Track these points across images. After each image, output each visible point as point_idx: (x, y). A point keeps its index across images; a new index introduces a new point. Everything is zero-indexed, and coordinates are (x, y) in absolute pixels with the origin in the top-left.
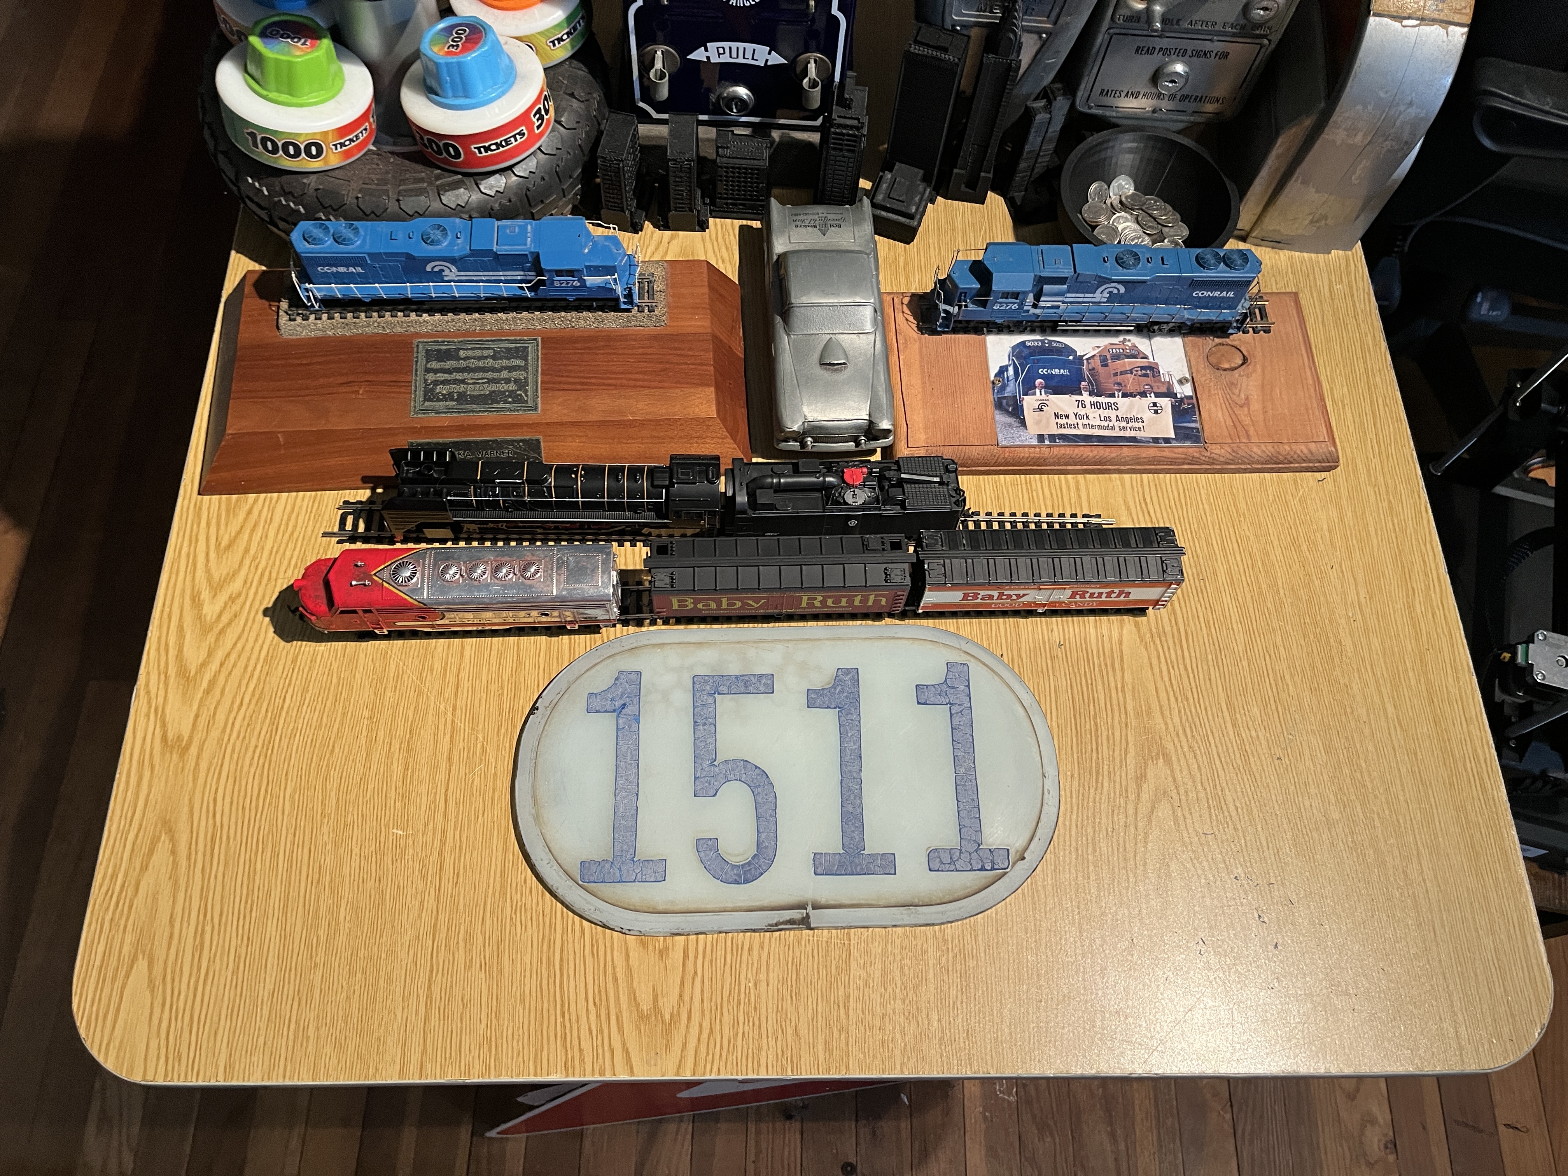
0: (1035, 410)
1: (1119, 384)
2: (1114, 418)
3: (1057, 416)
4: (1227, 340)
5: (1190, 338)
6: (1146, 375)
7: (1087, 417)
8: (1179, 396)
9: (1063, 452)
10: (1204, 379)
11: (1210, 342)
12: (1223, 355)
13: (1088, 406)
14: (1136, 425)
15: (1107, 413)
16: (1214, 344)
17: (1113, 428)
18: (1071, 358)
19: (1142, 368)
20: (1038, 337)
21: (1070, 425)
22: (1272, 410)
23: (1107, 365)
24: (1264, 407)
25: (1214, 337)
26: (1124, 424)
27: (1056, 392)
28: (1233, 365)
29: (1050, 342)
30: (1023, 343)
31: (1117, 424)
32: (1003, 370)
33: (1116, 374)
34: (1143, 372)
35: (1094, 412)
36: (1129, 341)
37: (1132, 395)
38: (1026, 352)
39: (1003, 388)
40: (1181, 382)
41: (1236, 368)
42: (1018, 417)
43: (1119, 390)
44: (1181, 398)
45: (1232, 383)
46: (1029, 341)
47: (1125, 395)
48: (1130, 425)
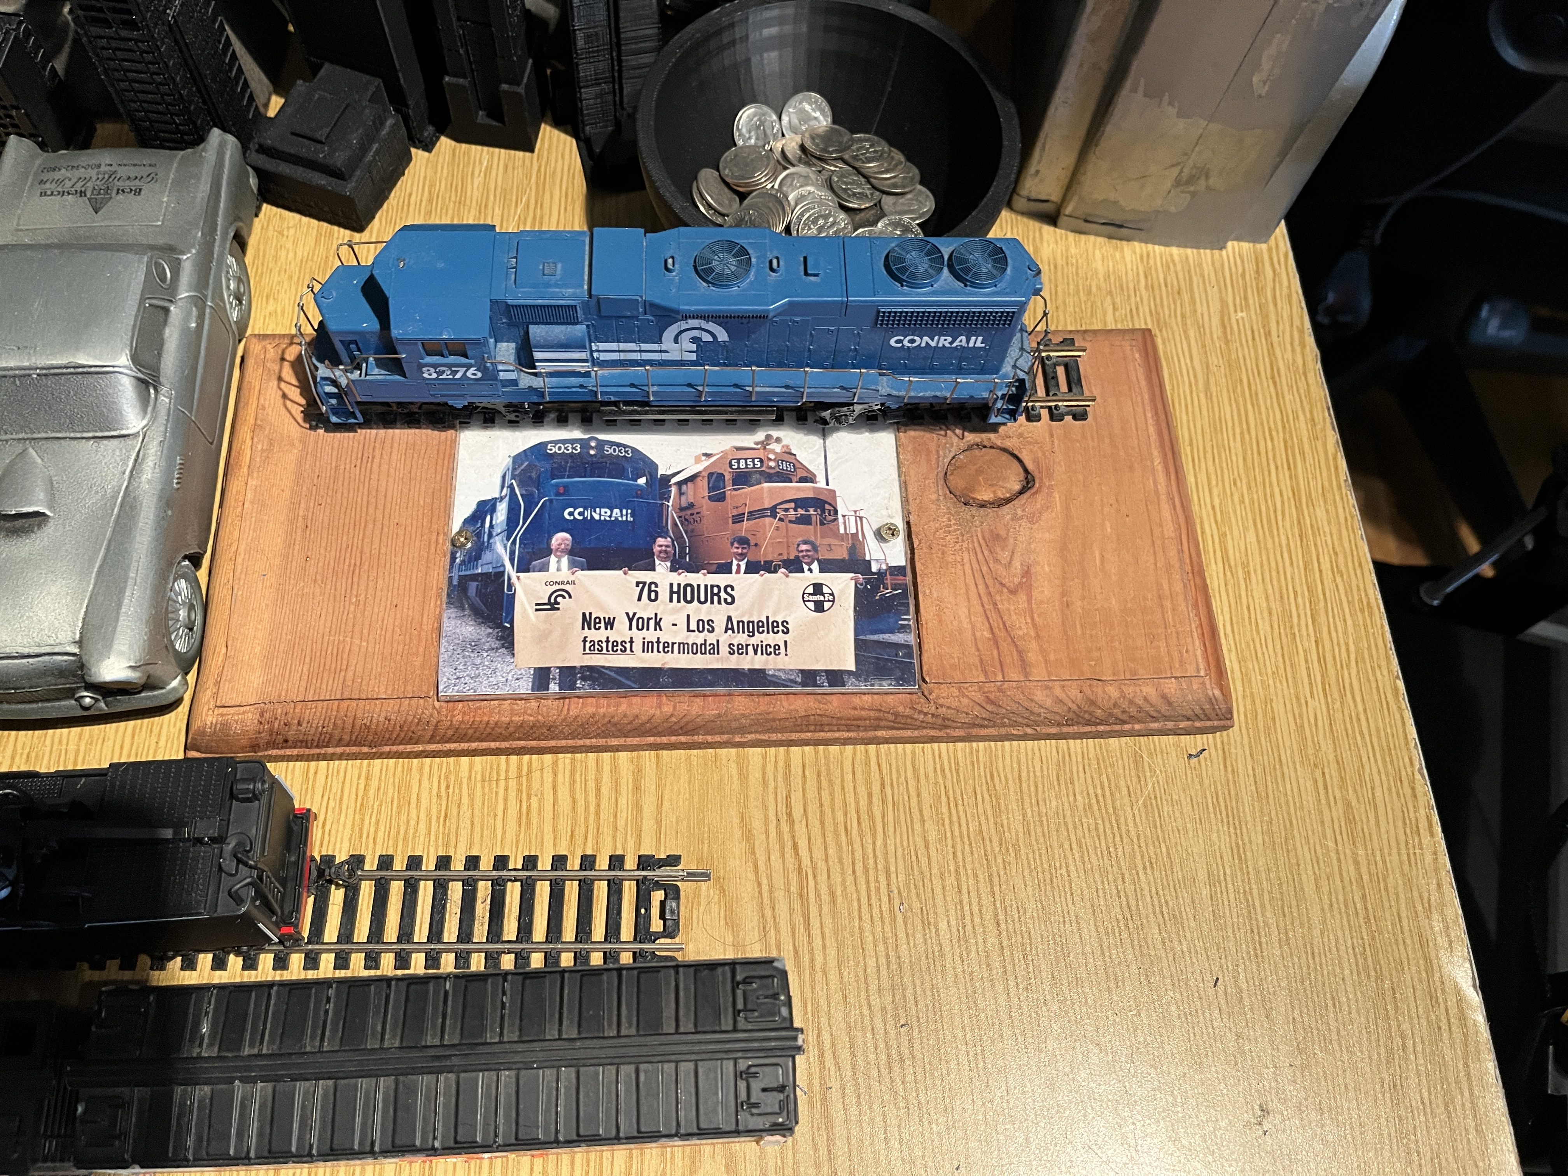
0: (539, 608)
1: (743, 541)
2: (720, 624)
3: (588, 621)
4: (992, 436)
5: (912, 433)
6: (805, 520)
7: (658, 624)
8: (874, 568)
9: (591, 710)
10: (934, 525)
11: (955, 440)
12: (979, 472)
13: (664, 594)
14: (770, 639)
15: (703, 611)
16: (963, 445)
17: (715, 649)
18: (642, 481)
19: (800, 503)
20: (577, 434)
21: (615, 644)
22: (1083, 598)
23: (721, 498)
24: (1064, 594)
25: (964, 429)
26: (741, 638)
27: (594, 564)
28: (1002, 494)
29: (601, 444)
30: (542, 446)
31: (726, 639)
32: (485, 508)
33: (738, 519)
34: (801, 512)
35: (675, 611)
36: (778, 440)
37: (769, 567)
38: (544, 466)
39: (475, 556)
40: (884, 534)
41: (1008, 501)
42: (500, 626)
43: (742, 556)
44: (880, 574)
45: (997, 537)
46: (556, 442)
47: (752, 568)
48: (756, 639)
